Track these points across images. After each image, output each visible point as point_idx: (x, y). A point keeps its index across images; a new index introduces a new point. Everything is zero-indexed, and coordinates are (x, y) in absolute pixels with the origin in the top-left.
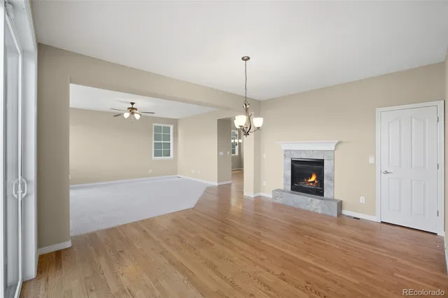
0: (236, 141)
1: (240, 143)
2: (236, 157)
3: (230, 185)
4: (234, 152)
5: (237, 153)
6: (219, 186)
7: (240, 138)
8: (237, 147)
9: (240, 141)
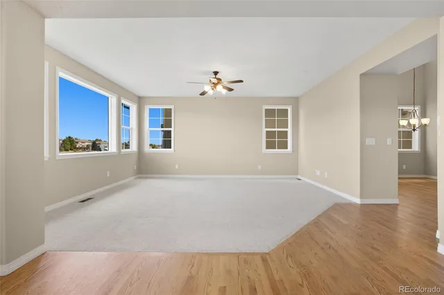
0: (414, 121)
1: (424, 128)
2: (414, 154)
3: (394, 207)
4: (408, 144)
5: (416, 146)
6: (363, 206)
7: (424, 115)
8: (416, 136)
9: (425, 121)
